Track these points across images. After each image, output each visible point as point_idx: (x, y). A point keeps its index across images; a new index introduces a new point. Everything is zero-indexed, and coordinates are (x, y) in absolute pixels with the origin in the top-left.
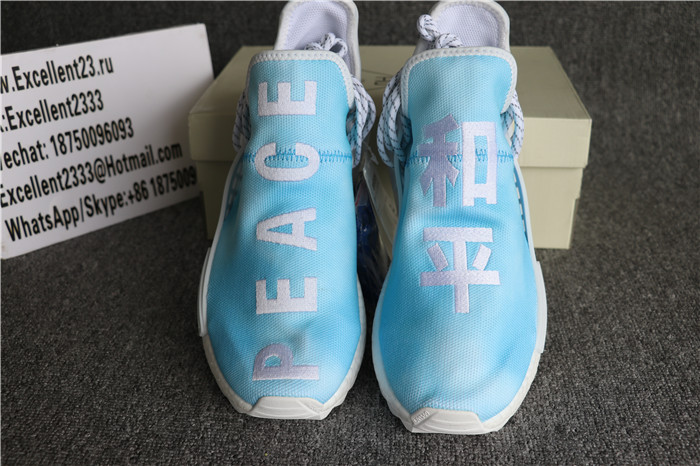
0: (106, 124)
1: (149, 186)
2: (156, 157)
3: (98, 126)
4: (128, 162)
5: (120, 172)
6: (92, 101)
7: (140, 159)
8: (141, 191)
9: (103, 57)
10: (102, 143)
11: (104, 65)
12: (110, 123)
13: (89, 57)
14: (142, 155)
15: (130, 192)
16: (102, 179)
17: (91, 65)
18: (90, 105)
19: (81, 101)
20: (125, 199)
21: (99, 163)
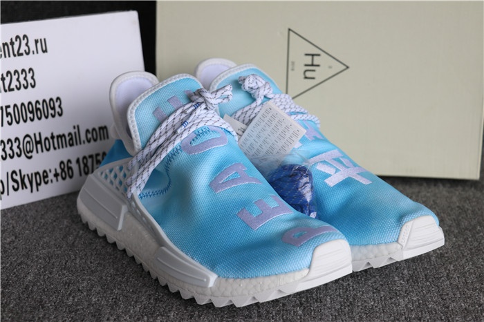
0: (37, 102)
1: (74, 166)
2: (83, 137)
3: (30, 103)
4: (55, 140)
5: (48, 150)
6: (25, 79)
7: (68, 139)
8: (66, 169)
9: (38, 38)
10: (32, 120)
11: (39, 44)
12: (41, 102)
13: (25, 36)
14: (70, 134)
15: (56, 170)
16: (29, 155)
17: (27, 45)
18: (23, 82)
19: (15, 78)
20: (51, 176)
21: (28, 139)
